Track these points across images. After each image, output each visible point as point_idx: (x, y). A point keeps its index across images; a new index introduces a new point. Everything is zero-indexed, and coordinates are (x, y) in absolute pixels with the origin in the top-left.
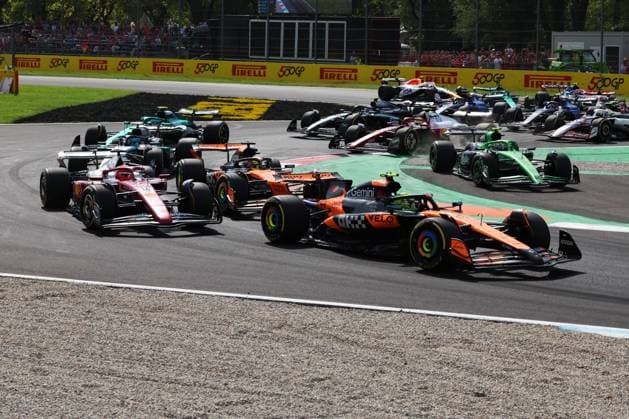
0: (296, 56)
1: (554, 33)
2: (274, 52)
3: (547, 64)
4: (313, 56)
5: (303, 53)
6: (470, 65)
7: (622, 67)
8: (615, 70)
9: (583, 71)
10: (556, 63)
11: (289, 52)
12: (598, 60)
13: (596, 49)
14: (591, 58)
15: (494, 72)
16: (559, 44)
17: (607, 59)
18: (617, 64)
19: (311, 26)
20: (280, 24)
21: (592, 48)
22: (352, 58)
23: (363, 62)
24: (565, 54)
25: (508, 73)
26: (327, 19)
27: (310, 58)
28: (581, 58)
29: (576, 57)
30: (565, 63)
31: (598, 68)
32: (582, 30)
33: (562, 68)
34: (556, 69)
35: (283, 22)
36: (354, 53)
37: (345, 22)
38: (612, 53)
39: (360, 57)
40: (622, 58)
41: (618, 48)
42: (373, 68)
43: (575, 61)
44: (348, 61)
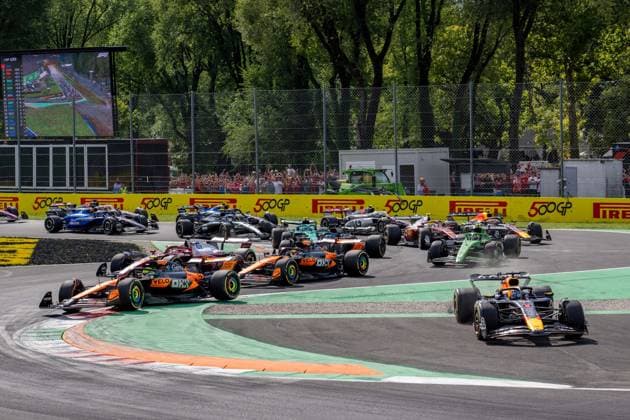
0: (51, 184)
1: (341, 152)
2: (26, 180)
3: (336, 187)
4: (71, 184)
5: (59, 181)
6: (248, 191)
7: (418, 187)
8: (412, 192)
9: (377, 193)
10: (346, 186)
11: (43, 181)
12: (393, 180)
13: (391, 168)
14: (384, 178)
15: (277, 196)
16: (348, 164)
17: (402, 179)
18: (413, 185)
19: (67, 150)
20: (31, 148)
21: (384, 167)
22: (115, 186)
23: (129, 190)
24: (355, 174)
25: (292, 198)
26: (85, 142)
27: (68, 186)
28: (374, 179)
29: (367, 178)
30: (357, 186)
31: (393, 190)
32: (371, 148)
33: (354, 191)
34: (346, 193)
35: (34, 147)
36: (118, 180)
37: (106, 146)
38: (407, 172)
39: (125, 184)
40: (418, 177)
41: (413, 166)
42: (140, 196)
43: (367, 182)
44: (111, 189)
